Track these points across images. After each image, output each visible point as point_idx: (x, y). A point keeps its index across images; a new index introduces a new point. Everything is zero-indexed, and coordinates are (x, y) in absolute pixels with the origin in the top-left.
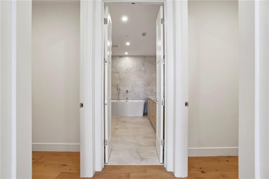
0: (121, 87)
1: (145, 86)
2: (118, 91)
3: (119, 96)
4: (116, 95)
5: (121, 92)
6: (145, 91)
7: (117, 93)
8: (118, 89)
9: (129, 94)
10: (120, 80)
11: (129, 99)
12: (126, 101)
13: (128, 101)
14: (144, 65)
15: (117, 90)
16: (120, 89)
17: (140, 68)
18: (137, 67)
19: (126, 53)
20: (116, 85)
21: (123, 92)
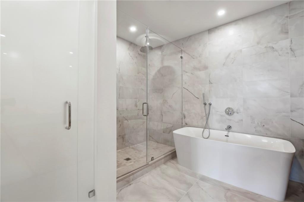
0: (213, 101)
1: (292, 96)
2: (205, 109)
3: (207, 119)
4: (202, 118)
5: (213, 111)
6: (292, 111)
7: (204, 114)
8: (205, 104)
9: (236, 117)
10: (211, 83)
11: (233, 129)
12: (226, 133)
13: (230, 134)
14: (287, 33)
15: (205, 107)
16: (210, 104)
17: (271, 45)
18: (258, 43)
19: (221, 13)
20: (202, 96)
21: (217, 112)
